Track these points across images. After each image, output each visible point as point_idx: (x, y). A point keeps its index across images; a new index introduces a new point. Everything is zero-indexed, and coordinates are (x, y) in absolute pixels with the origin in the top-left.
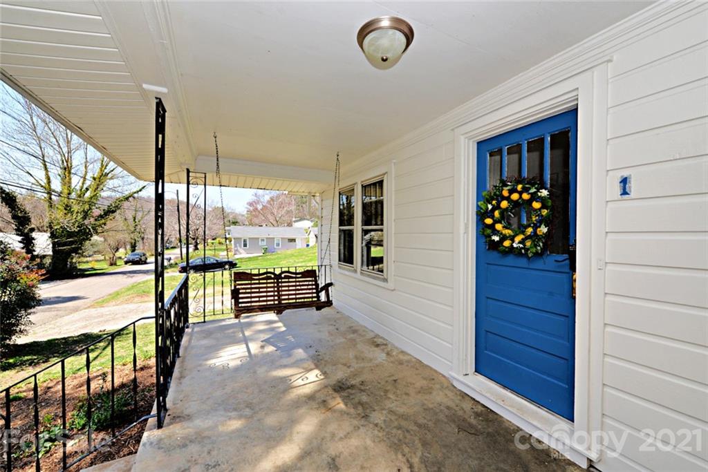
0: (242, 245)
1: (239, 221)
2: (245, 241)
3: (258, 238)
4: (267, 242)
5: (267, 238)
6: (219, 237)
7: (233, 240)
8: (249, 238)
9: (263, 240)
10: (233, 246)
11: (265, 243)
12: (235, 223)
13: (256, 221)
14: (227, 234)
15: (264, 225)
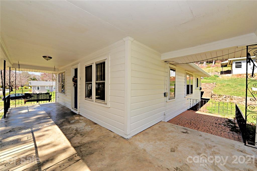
0: (37, 89)
1: (36, 78)
2: (38, 87)
3: (45, 86)
4: (49, 87)
5: (49, 86)
6: (25, 85)
7: (32, 87)
8: (40, 86)
9: (47, 87)
10: (32, 90)
11: (48, 88)
12: (34, 79)
13: (45, 79)
14: (30, 84)
15: (48, 81)
